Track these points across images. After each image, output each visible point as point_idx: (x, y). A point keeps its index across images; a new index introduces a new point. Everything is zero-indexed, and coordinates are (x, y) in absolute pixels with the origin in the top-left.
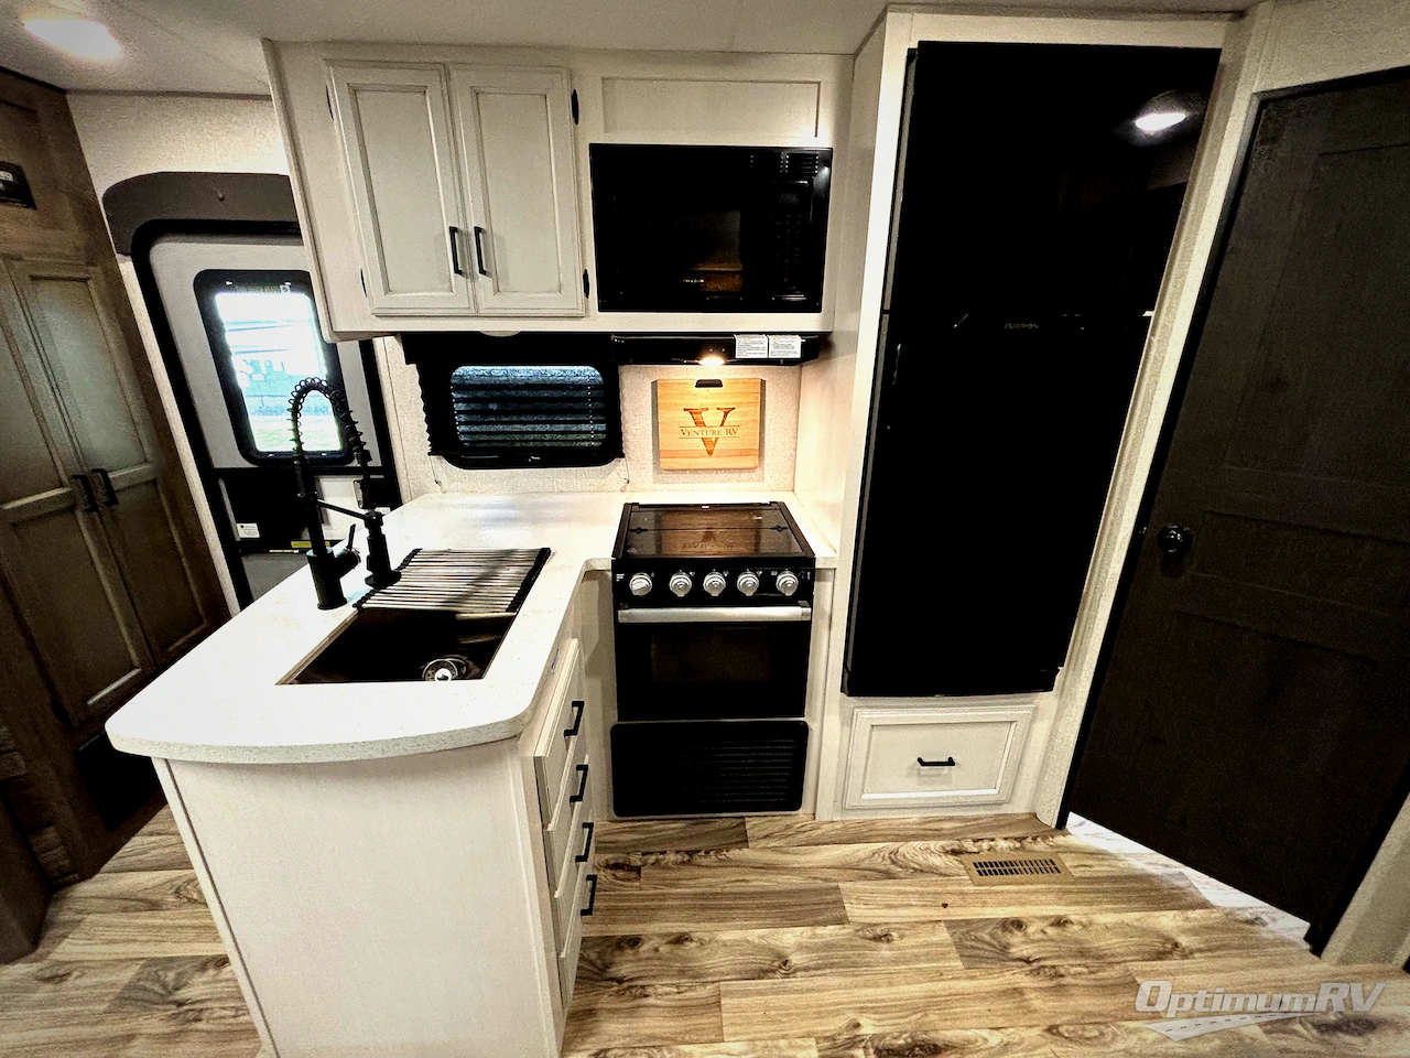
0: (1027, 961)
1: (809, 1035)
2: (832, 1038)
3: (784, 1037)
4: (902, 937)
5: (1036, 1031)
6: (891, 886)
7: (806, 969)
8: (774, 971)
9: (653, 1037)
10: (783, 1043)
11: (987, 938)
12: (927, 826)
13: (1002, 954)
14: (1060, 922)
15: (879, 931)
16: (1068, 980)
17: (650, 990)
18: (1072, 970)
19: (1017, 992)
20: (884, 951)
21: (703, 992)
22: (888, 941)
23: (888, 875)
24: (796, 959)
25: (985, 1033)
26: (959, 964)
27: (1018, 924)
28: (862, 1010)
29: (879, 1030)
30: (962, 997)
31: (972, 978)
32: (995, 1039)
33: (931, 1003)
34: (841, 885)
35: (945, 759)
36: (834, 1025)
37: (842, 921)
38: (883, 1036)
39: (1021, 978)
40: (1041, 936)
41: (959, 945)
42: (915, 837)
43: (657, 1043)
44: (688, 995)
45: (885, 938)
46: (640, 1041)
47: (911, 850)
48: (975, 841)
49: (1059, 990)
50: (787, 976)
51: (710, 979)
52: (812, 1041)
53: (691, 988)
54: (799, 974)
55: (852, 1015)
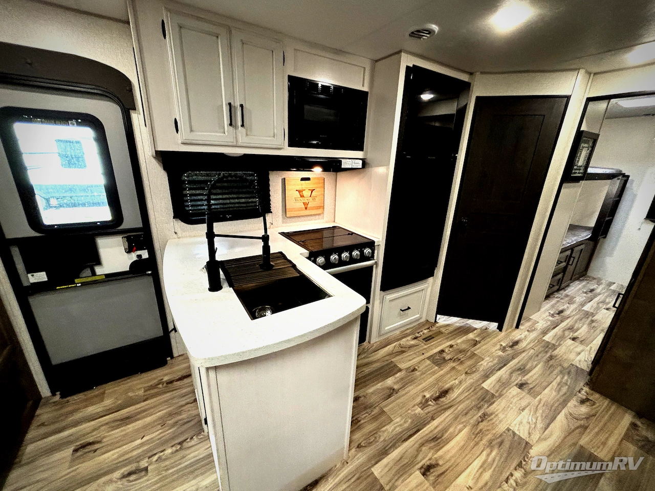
0: (451, 359)
1: (414, 406)
2: (421, 403)
3: (409, 409)
4: (419, 367)
5: (464, 375)
6: (405, 355)
7: (400, 389)
8: (392, 394)
9: (370, 432)
10: (409, 412)
11: (439, 358)
12: (404, 333)
13: (445, 361)
14: (451, 346)
15: (412, 368)
16: (462, 359)
17: (359, 419)
18: (461, 357)
19: (454, 368)
20: (417, 373)
21: (376, 411)
22: (417, 370)
23: (403, 352)
24: (396, 387)
25: (454, 382)
26: (436, 368)
27: (442, 351)
28: (423, 391)
29: (431, 394)
30: (442, 376)
31: (442, 370)
32: (457, 382)
33: (438, 380)
34: (392, 360)
35: (407, 308)
36: (419, 399)
37: (400, 370)
38: (432, 395)
39: (452, 364)
40: (449, 352)
41: (434, 363)
42: (403, 338)
43: (375, 432)
44: (373, 414)
45: (414, 370)
46: (369, 435)
47: (403, 342)
48: (418, 333)
49: (462, 363)
50: (397, 393)
51: (376, 405)
52: (417, 407)
53: (372, 411)
54: (400, 391)
55: (422, 394)
